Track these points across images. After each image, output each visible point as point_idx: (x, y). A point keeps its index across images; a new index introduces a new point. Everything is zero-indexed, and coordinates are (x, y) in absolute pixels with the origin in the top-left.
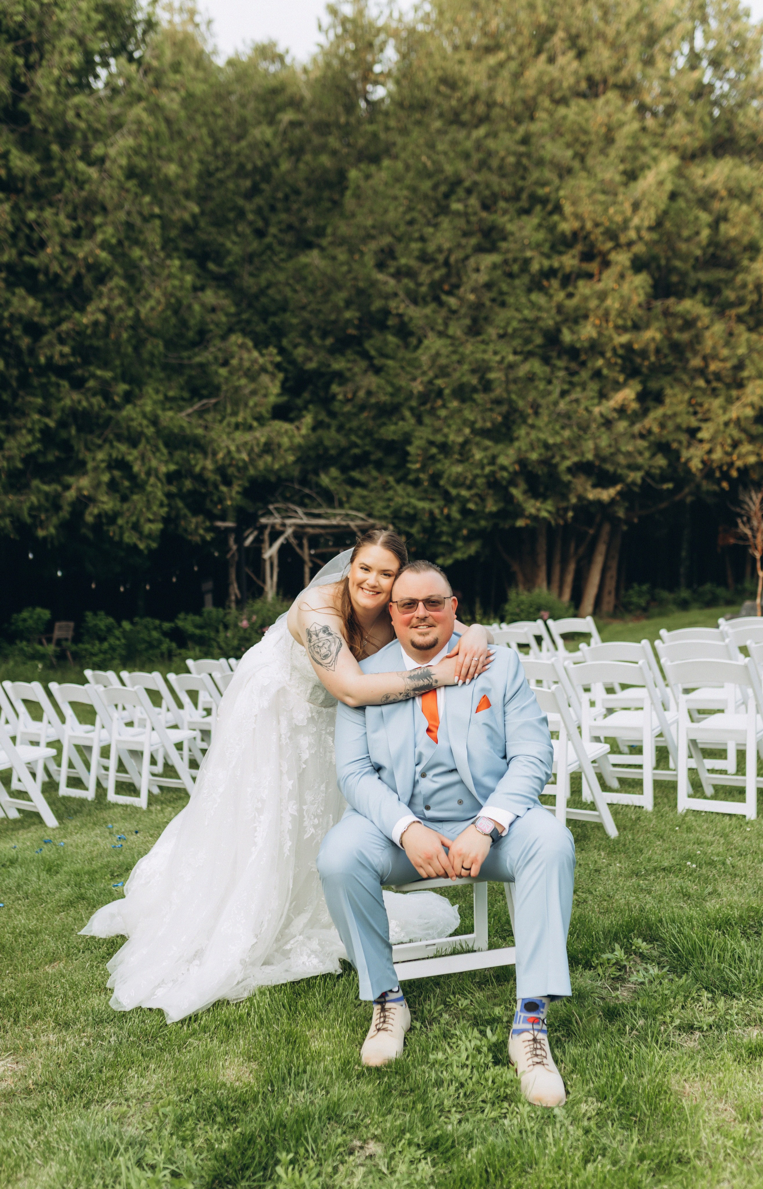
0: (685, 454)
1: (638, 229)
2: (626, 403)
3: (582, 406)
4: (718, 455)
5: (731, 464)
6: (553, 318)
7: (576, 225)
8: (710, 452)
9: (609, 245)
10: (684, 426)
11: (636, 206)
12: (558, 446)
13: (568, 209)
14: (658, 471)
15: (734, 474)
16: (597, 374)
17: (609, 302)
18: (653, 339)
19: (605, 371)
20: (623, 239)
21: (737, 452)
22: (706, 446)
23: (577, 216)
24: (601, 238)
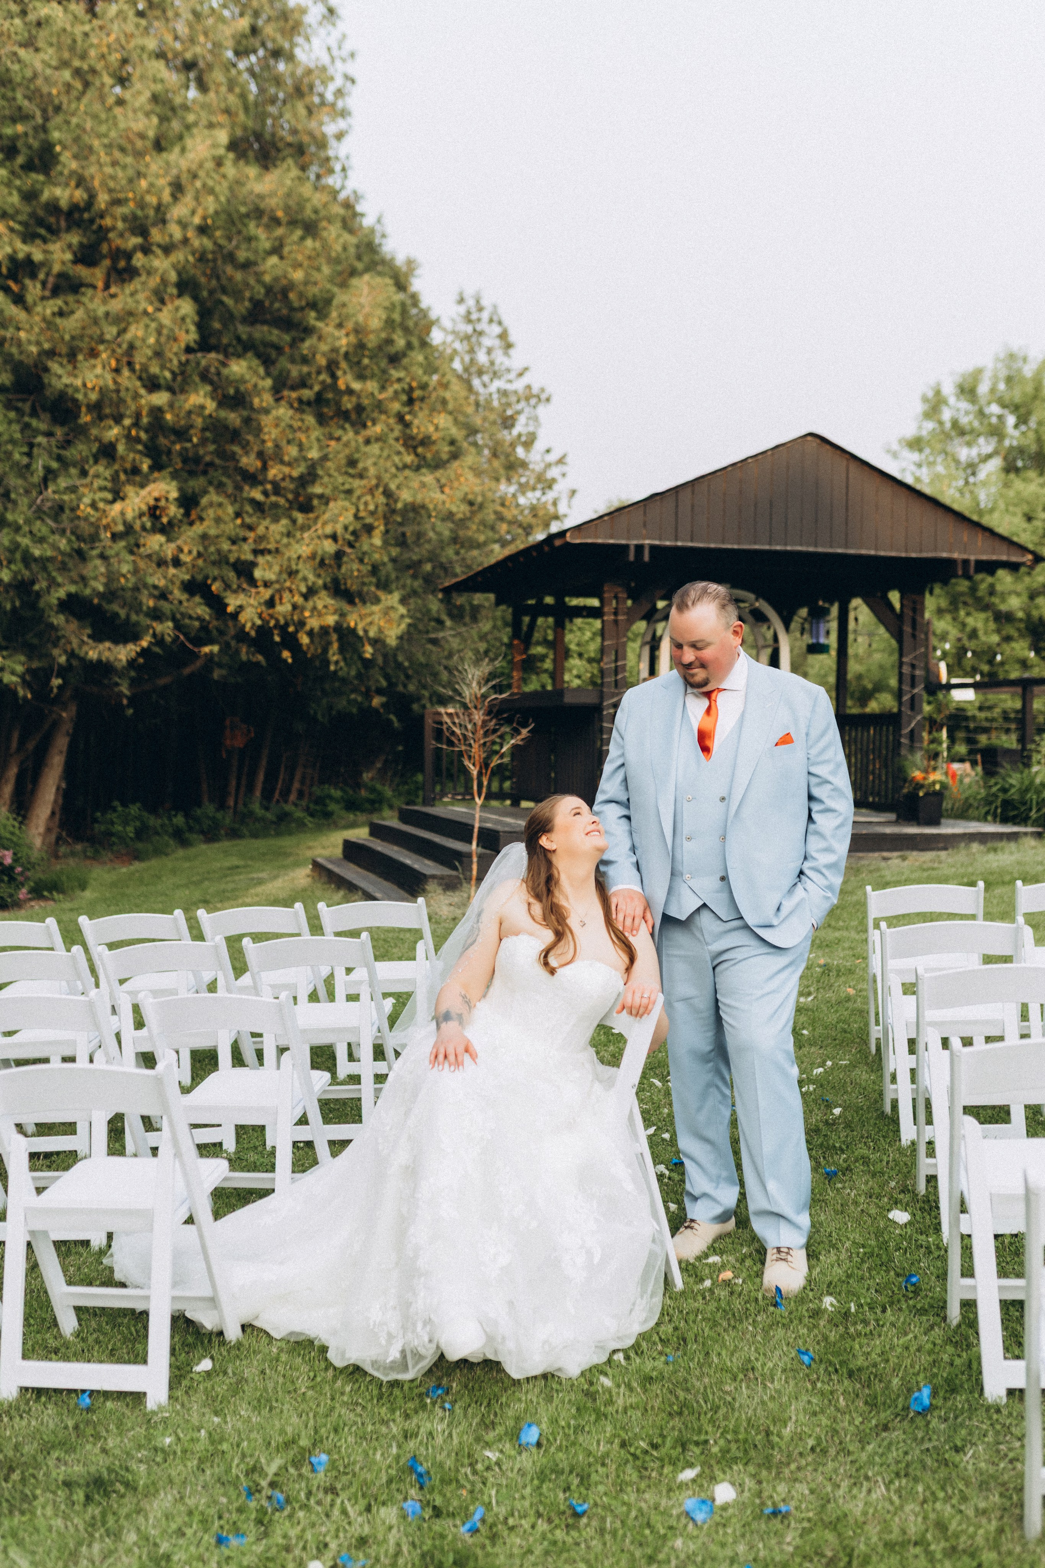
0: (233, 602)
1: (183, 224)
2: (163, 503)
3: (87, 500)
4: (283, 609)
5: (302, 624)
6: (38, 343)
7: (79, 195)
8: (271, 603)
9: (135, 241)
10: (232, 559)
11: (177, 188)
12: (43, 562)
13: (68, 162)
14: (197, 624)
15: (305, 640)
16: (107, 452)
17: (135, 331)
18: (202, 407)
19: (121, 448)
20: (156, 235)
21: (310, 604)
22: (266, 594)
23: (81, 181)
24: (120, 225)
